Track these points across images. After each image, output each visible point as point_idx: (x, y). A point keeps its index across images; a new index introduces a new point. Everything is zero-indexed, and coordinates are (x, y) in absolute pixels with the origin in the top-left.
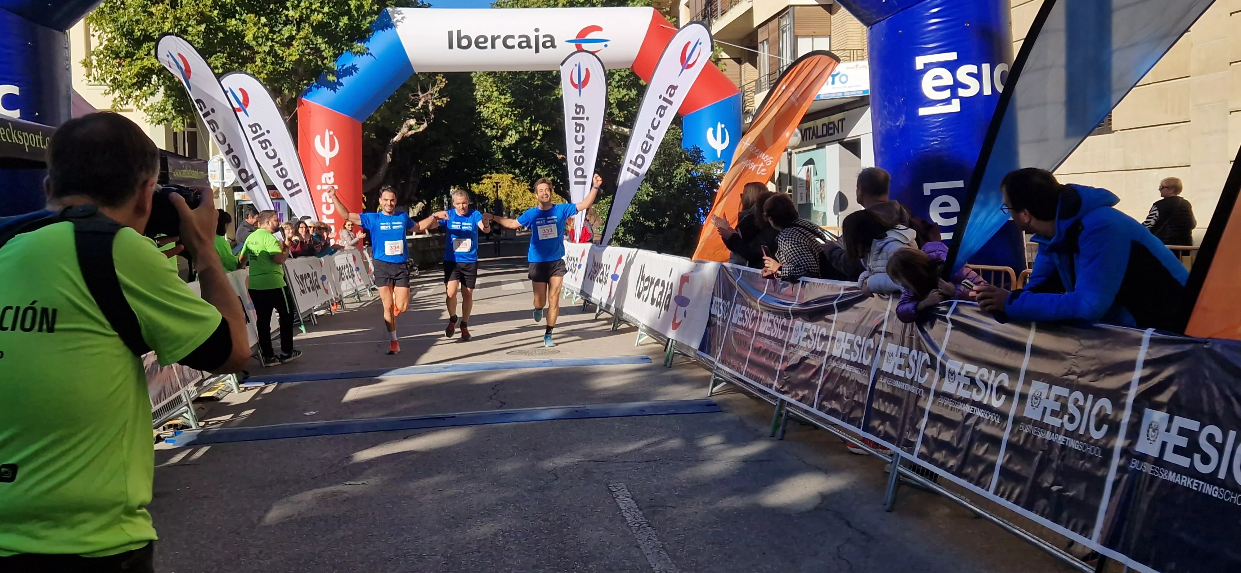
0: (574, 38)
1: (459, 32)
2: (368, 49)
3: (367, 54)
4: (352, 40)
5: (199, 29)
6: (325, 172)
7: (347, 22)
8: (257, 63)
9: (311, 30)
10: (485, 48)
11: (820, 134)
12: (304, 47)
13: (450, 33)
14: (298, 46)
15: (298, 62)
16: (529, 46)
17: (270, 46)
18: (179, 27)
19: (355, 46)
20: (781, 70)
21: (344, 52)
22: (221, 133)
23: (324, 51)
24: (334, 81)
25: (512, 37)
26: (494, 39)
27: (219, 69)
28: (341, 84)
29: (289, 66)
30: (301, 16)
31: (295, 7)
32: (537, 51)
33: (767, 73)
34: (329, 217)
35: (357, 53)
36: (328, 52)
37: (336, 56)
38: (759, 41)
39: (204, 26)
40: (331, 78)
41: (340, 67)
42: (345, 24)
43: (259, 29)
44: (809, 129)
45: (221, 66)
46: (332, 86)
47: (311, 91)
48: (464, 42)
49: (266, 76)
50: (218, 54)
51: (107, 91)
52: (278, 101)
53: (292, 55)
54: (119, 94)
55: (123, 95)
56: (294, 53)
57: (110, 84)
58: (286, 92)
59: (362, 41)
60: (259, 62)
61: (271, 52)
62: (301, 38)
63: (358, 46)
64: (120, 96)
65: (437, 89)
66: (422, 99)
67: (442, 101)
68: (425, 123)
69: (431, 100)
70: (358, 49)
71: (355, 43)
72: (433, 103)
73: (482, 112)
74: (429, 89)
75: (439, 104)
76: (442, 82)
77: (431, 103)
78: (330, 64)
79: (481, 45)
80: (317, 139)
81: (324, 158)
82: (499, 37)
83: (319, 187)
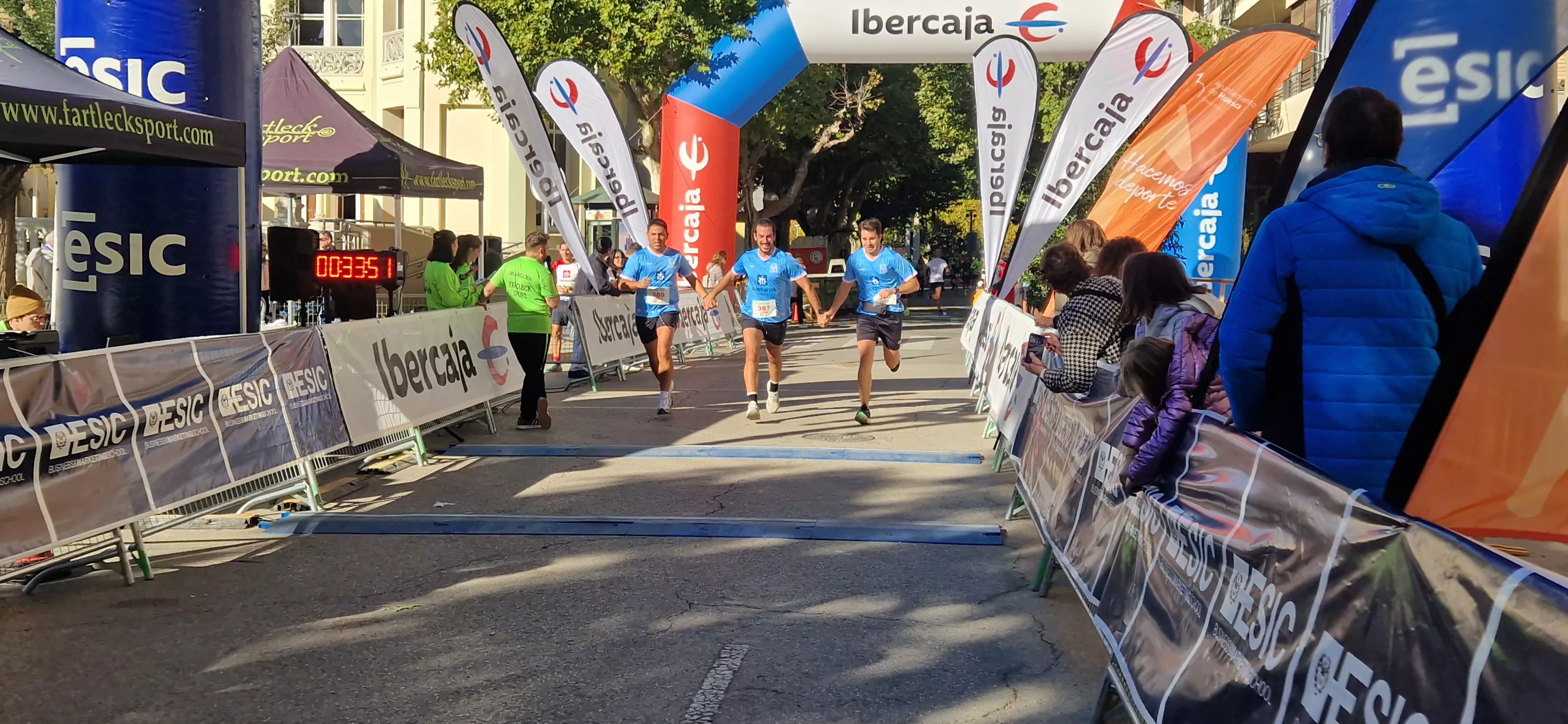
0: (1018, 19)
1: (866, 11)
2: (751, 32)
3: (750, 39)
4: (731, 22)
6: (690, 188)
8: (612, 49)
9: (680, 8)
10: (900, 32)
13: (855, 13)
15: (663, 47)
16: (957, 30)
18: (524, 3)
19: (734, 29)
21: (722, 36)
22: (522, 132)
23: (697, 34)
24: (707, 72)
25: (936, 18)
26: (911, 20)
28: (716, 78)
29: (651, 53)
32: (968, 37)
34: (691, 245)
35: (738, 36)
36: (702, 35)
37: (712, 41)
40: (703, 68)
41: (716, 56)
43: (615, 6)
45: (572, 53)
46: (704, 80)
47: (680, 85)
48: (873, 25)
49: (622, 66)
50: (573, 38)
51: (443, 82)
52: (645, 98)
53: (655, 39)
54: (457, 86)
55: (462, 87)
56: (657, 37)
57: (447, 73)
58: (651, 86)
59: (744, 22)
60: (614, 48)
61: (630, 35)
62: (665, 18)
63: (739, 28)
64: (459, 89)
65: (868, 87)
66: (849, 101)
67: (875, 104)
68: (852, 131)
69: (859, 101)
70: (737, 32)
71: (735, 25)
72: (863, 106)
73: (926, 117)
74: (859, 87)
75: (871, 107)
76: (875, 78)
77: (860, 105)
78: (703, 52)
79: (894, 29)
80: (683, 147)
81: (689, 171)
82: (918, 18)
83: (681, 207)
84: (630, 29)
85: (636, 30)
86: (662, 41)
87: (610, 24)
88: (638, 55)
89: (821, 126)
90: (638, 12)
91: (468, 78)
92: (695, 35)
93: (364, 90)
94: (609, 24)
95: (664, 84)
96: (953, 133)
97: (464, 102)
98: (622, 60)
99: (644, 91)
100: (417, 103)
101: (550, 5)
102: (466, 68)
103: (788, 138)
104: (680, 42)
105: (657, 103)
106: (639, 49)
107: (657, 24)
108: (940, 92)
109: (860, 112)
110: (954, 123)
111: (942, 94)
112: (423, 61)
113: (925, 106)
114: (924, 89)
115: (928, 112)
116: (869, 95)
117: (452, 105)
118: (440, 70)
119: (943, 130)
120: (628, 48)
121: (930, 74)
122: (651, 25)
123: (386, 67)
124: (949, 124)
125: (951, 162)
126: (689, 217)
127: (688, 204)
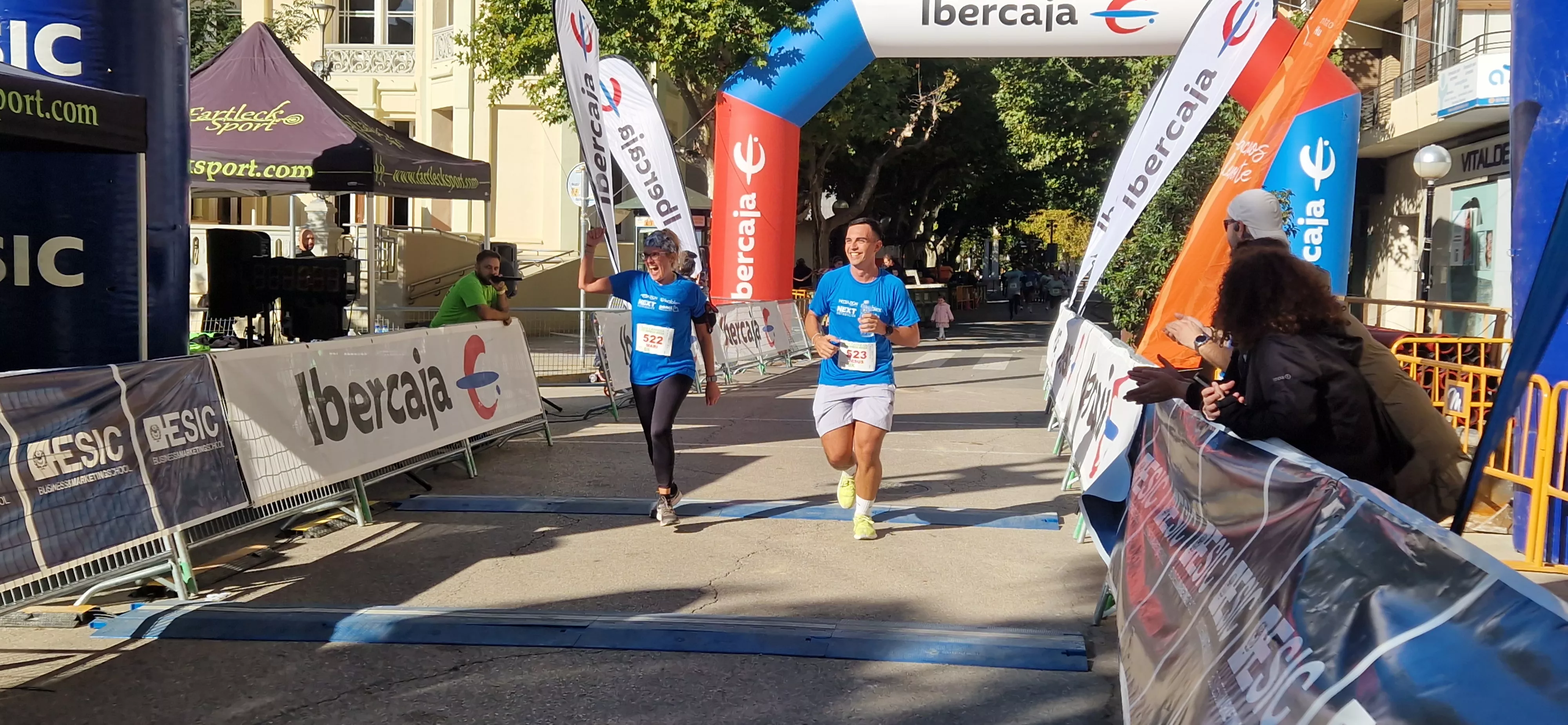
0: (1103, 9)
2: (812, 24)
3: (811, 32)
11: (1490, 160)
12: (723, 19)
13: (926, 3)
14: (715, 18)
15: (717, 40)
16: (1038, 21)
20: (1434, 64)
21: (782, 28)
23: (754, 26)
24: (767, 69)
26: (987, 10)
27: (616, 49)
28: (776, 74)
29: (704, 45)
32: (1048, 28)
33: (1413, 67)
34: (746, 254)
35: (798, 28)
36: (759, 27)
37: (769, 35)
38: (1404, 20)
40: (761, 63)
41: (776, 51)
44: (1475, 152)
45: (619, 46)
46: (763, 76)
47: (736, 83)
48: (945, 15)
49: (673, 58)
51: (483, 77)
52: (703, 97)
53: (708, 31)
54: (498, 81)
55: (503, 83)
56: (710, 28)
57: (487, 67)
58: (705, 83)
59: (805, 13)
60: (664, 41)
61: (680, 28)
62: (719, 7)
63: (801, 20)
64: (499, 84)
65: (943, 89)
66: (923, 103)
67: (951, 106)
68: (927, 135)
69: (934, 104)
70: (799, 23)
71: (795, 16)
72: (937, 108)
73: (1004, 121)
74: (934, 89)
75: (946, 110)
76: (951, 79)
77: (935, 108)
78: (760, 45)
79: (968, 19)
80: (737, 148)
81: (745, 174)
82: (994, 7)
83: (735, 214)
84: (681, 20)
85: (688, 21)
86: (715, 32)
87: (660, 14)
88: (689, 48)
89: (894, 130)
90: (691, 3)
91: (509, 72)
92: (751, 27)
93: (416, 90)
94: (658, 14)
95: (722, 80)
96: (1033, 137)
97: (505, 101)
98: (671, 53)
99: (699, 88)
100: (466, 103)
102: (508, 62)
103: (855, 142)
104: (736, 34)
105: (712, 101)
106: (691, 43)
107: (710, 13)
108: (1018, 93)
109: (935, 116)
110: (1034, 127)
111: (1021, 95)
112: (462, 54)
113: (1004, 109)
114: (1002, 91)
115: (1007, 115)
116: (944, 97)
117: (493, 101)
118: (481, 64)
119: (1023, 134)
120: (680, 40)
121: (1009, 74)
122: (703, 15)
123: (434, 65)
124: (1028, 128)
125: (1030, 168)
126: (744, 224)
127: (743, 210)
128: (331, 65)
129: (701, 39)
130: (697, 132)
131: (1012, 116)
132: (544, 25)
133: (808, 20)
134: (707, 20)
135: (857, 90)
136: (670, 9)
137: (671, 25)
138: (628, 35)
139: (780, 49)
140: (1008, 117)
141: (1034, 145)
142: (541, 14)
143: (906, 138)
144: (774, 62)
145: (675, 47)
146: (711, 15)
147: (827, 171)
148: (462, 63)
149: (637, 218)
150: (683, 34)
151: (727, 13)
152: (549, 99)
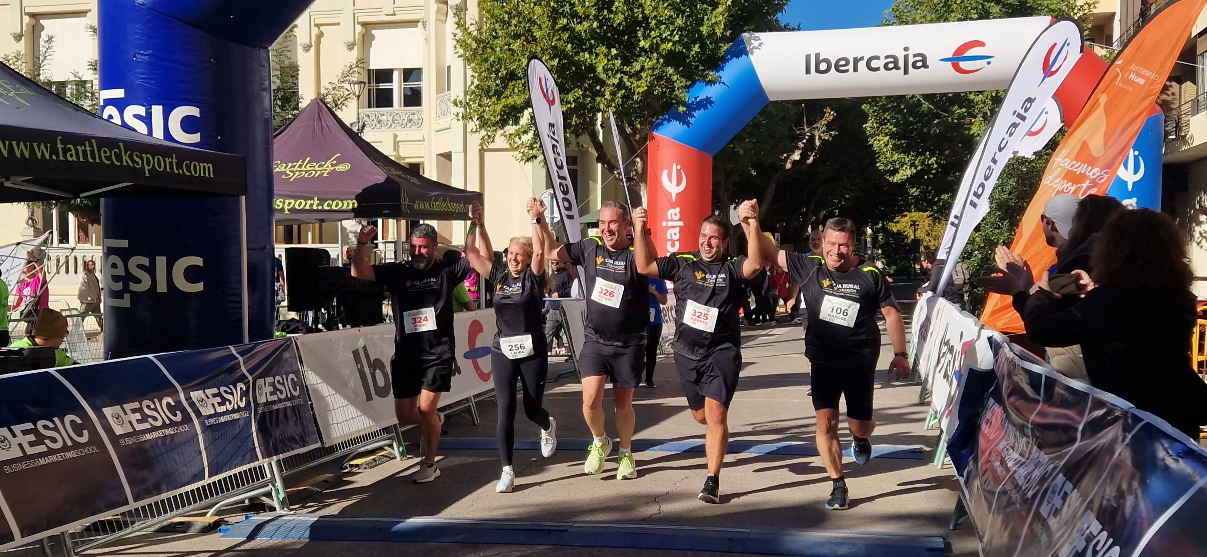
0: (950, 55)
1: (817, 55)
2: (720, 77)
3: (719, 83)
5: (552, 64)
7: (699, 50)
8: (606, 97)
9: (661, 60)
10: (847, 71)
12: (652, 78)
13: (808, 57)
14: (646, 77)
15: (648, 93)
16: (897, 67)
17: (620, 78)
19: (707, 75)
21: (697, 82)
23: (676, 81)
24: (686, 114)
26: (856, 61)
27: (571, 104)
28: (693, 116)
29: (638, 98)
30: (651, 46)
31: (645, 37)
32: (906, 72)
33: (1206, 90)
35: (710, 81)
36: (679, 82)
37: (687, 87)
38: (1198, 54)
39: (557, 60)
40: (681, 109)
41: (693, 99)
42: (696, 52)
45: (574, 101)
46: (683, 118)
47: (663, 125)
48: (823, 66)
49: (615, 110)
50: (576, 90)
51: (474, 130)
52: (638, 136)
53: (641, 87)
54: (485, 133)
55: (489, 134)
56: (642, 85)
57: (477, 123)
58: (638, 126)
59: (715, 69)
60: (608, 96)
61: (620, 85)
63: (712, 75)
64: (487, 134)
65: (824, 122)
66: (808, 134)
67: (830, 135)
68: (811, 159)
69: (817, 133)
70: (710, 78)
71: (707, 72)
72: (820, 138)
73: (873, 145)
74: (816, 122)
75: (827, 138)
76: (829, 115)
77: (817, 137)
78: (681, 95)
79: (841, 68)
80: (665, 174)
81: (671, 194)
82: (862, 58)
83: (664, 224)
85: (626, 80)
86: (646, 88)
87: (605, 76)
88: (627, 101)
89: (785, 155)
90: (628, 67)
91: (494, 125)
92: (674, 82)
93: (425, 140)
94: (603, 76)
95: (652, 123)
96: (896, 156)
98: (613, 105)
99: (635, 130)
100: (461, 149)
101: (555, 62)
102: (492, 118)
103: (757, 166)
104: (662, 88)
105: (645, 139)
106: (628, 96)
107: (642, 74)
108: (883, 122)
109: (818, 143)
110: (896, 148)
111: (885, 124)
112: (458, 114)
113: (872, 136)
114: (870, 121)
115: (876, 140)
116: (824, 128)
117: (483, 148)
118: (472, 120)
119: (888, 155)
120: (619, 95)
121: (875, 108)
122: (637, 75)
123: (438, 121)
124: (893, 149)
125: (895, 181)
126: (670, 231)
127: (670, 220)
128: (364, 126)
129: (636, 93)
130: (634, 163)
131: (879, 141)
132: (518, 88)
133: (717, 74)
134: (640, 78)
135: (756, 125)
136: (612, 72)
137: (614, 84)
138: (581, 93)
139: (696, 98)
140: (876, 142)
141: (897, 162)
142: (516, 80)
143: (795, 161)
144: (691, 108)
145: (617, 101)
146: (643, 75)
147: (735, 189)
148: (459, 120)
149: (589, 230)
150: (621, 90)
151: (655, 73)
152: (522, 144)
